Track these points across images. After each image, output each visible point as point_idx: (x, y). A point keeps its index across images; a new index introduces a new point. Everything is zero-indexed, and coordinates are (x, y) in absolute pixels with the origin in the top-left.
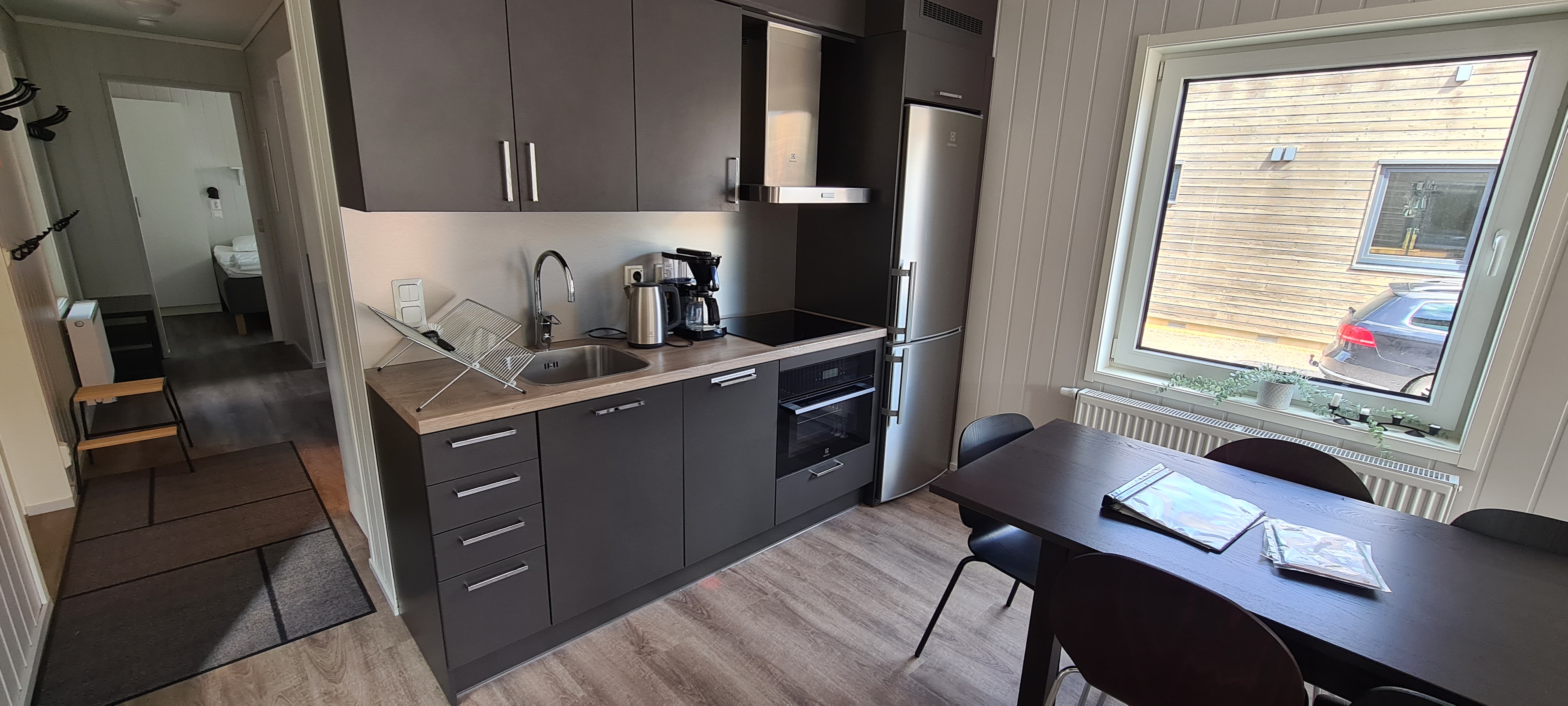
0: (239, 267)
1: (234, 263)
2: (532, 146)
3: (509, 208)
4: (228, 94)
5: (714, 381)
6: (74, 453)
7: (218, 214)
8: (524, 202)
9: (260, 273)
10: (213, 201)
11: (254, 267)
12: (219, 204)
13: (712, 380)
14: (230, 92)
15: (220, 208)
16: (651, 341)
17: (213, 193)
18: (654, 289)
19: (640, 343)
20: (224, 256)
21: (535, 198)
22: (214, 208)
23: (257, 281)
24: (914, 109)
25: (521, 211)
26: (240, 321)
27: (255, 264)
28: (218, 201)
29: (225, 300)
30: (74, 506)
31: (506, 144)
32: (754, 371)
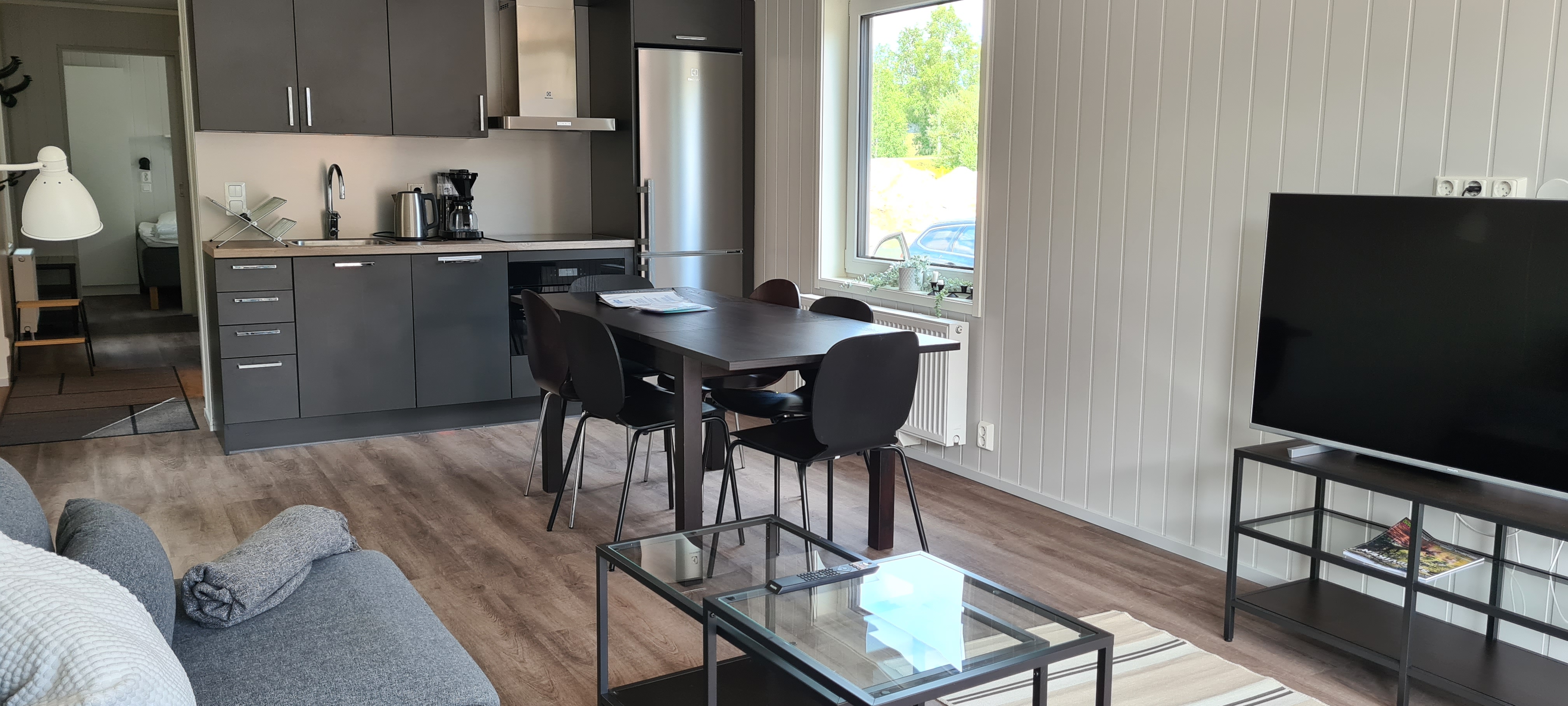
0: (159, 235)
1: (155, 233)
2: (308, 90)
3: (291, 130)
4: (163, 58)
5: (440, 259)
6: (12, 347)
7: (148, 188)
8: (301, 127)
9: (177, 242)
10: (143, 172)
11: (173, 236)
12: (149, 177)
13: (439, 258)
14: (165, 55)
15: (149, 180)
16: (412, 236)
17: (144, 164)
18: (414, 195)
19: (403, 236)
20: (146, 230)
21: (310, 124)
22: (144, 180)
23: (175, 249)
24: (643, 53)
25: (300, 132)
26: (154, 293)
27: (173, 234)
28: (149, 172)
29: (142, 274)
30: (8, 385)
31: (290, 89)
32: (479, 257)
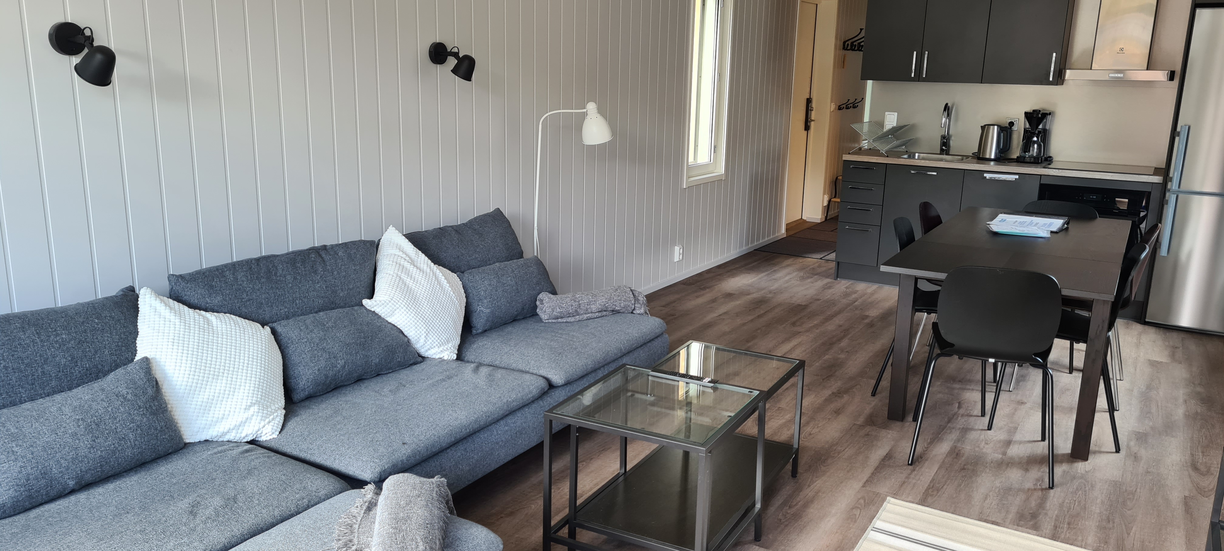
2: (926, 54)
3: (914, 80)
13: (985, 174)
18: (994, 127)
21: (925, 76)
25: (919, 81)
31: (914, 54)
32: (1017, 177)
